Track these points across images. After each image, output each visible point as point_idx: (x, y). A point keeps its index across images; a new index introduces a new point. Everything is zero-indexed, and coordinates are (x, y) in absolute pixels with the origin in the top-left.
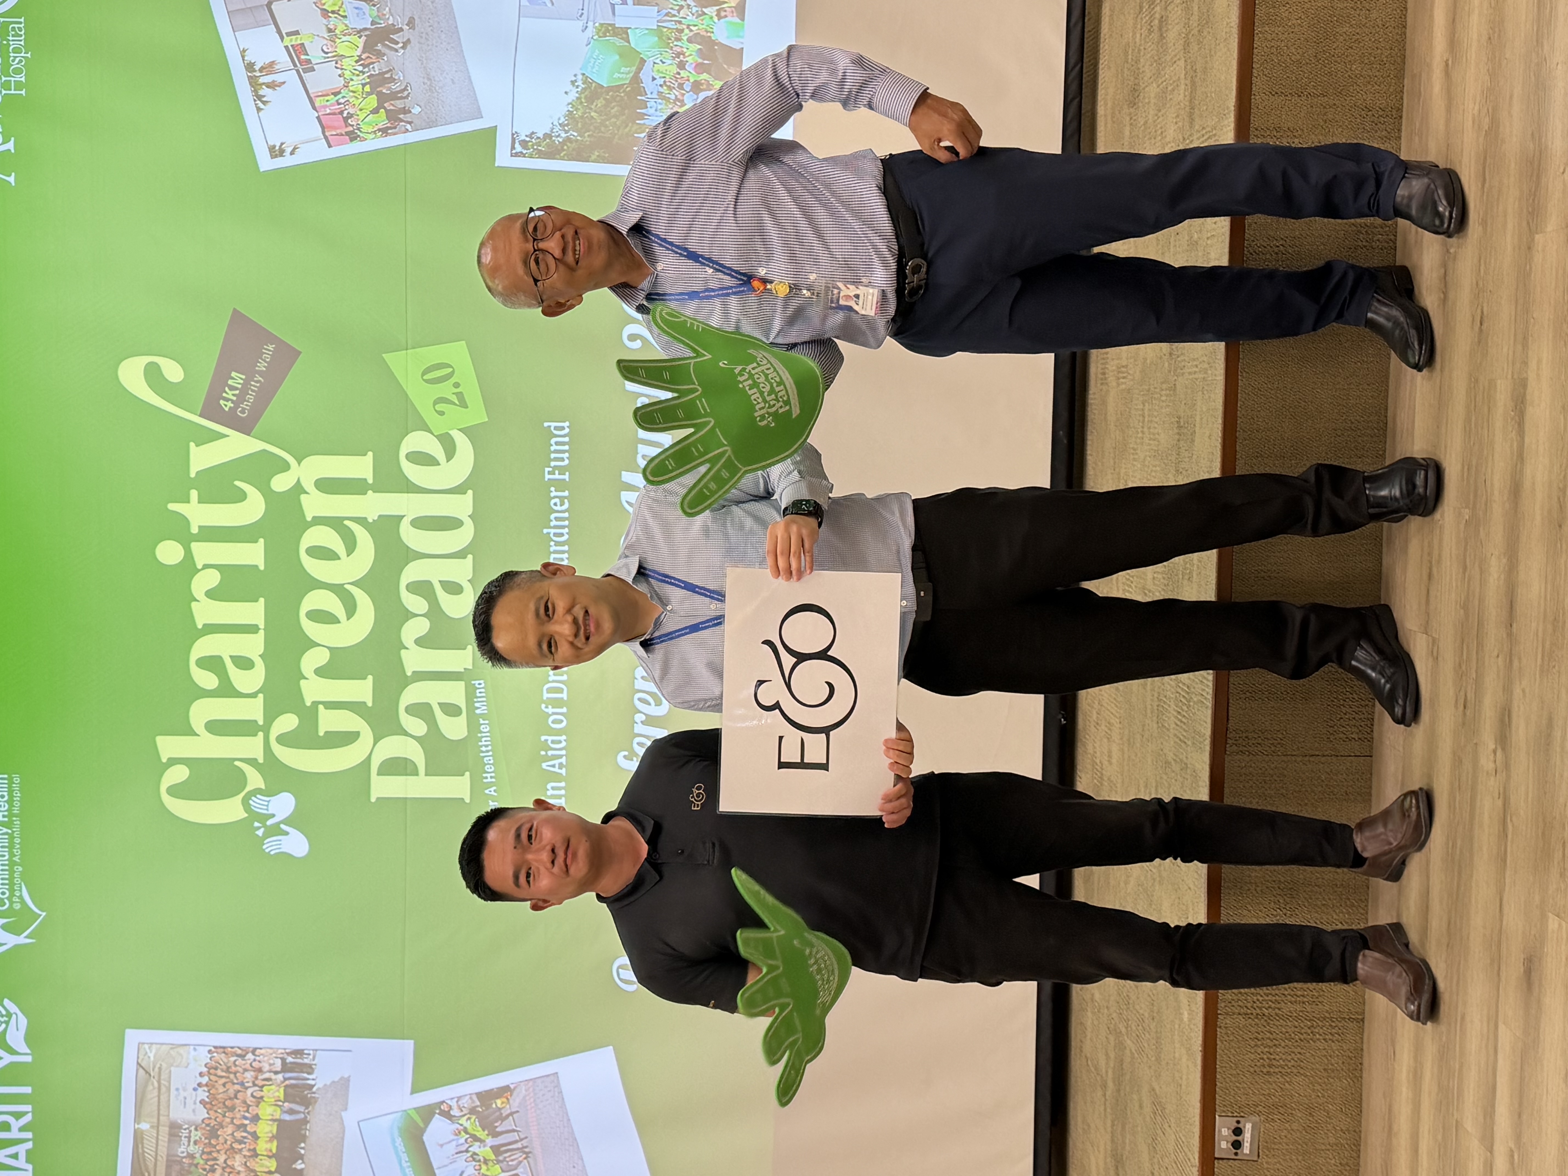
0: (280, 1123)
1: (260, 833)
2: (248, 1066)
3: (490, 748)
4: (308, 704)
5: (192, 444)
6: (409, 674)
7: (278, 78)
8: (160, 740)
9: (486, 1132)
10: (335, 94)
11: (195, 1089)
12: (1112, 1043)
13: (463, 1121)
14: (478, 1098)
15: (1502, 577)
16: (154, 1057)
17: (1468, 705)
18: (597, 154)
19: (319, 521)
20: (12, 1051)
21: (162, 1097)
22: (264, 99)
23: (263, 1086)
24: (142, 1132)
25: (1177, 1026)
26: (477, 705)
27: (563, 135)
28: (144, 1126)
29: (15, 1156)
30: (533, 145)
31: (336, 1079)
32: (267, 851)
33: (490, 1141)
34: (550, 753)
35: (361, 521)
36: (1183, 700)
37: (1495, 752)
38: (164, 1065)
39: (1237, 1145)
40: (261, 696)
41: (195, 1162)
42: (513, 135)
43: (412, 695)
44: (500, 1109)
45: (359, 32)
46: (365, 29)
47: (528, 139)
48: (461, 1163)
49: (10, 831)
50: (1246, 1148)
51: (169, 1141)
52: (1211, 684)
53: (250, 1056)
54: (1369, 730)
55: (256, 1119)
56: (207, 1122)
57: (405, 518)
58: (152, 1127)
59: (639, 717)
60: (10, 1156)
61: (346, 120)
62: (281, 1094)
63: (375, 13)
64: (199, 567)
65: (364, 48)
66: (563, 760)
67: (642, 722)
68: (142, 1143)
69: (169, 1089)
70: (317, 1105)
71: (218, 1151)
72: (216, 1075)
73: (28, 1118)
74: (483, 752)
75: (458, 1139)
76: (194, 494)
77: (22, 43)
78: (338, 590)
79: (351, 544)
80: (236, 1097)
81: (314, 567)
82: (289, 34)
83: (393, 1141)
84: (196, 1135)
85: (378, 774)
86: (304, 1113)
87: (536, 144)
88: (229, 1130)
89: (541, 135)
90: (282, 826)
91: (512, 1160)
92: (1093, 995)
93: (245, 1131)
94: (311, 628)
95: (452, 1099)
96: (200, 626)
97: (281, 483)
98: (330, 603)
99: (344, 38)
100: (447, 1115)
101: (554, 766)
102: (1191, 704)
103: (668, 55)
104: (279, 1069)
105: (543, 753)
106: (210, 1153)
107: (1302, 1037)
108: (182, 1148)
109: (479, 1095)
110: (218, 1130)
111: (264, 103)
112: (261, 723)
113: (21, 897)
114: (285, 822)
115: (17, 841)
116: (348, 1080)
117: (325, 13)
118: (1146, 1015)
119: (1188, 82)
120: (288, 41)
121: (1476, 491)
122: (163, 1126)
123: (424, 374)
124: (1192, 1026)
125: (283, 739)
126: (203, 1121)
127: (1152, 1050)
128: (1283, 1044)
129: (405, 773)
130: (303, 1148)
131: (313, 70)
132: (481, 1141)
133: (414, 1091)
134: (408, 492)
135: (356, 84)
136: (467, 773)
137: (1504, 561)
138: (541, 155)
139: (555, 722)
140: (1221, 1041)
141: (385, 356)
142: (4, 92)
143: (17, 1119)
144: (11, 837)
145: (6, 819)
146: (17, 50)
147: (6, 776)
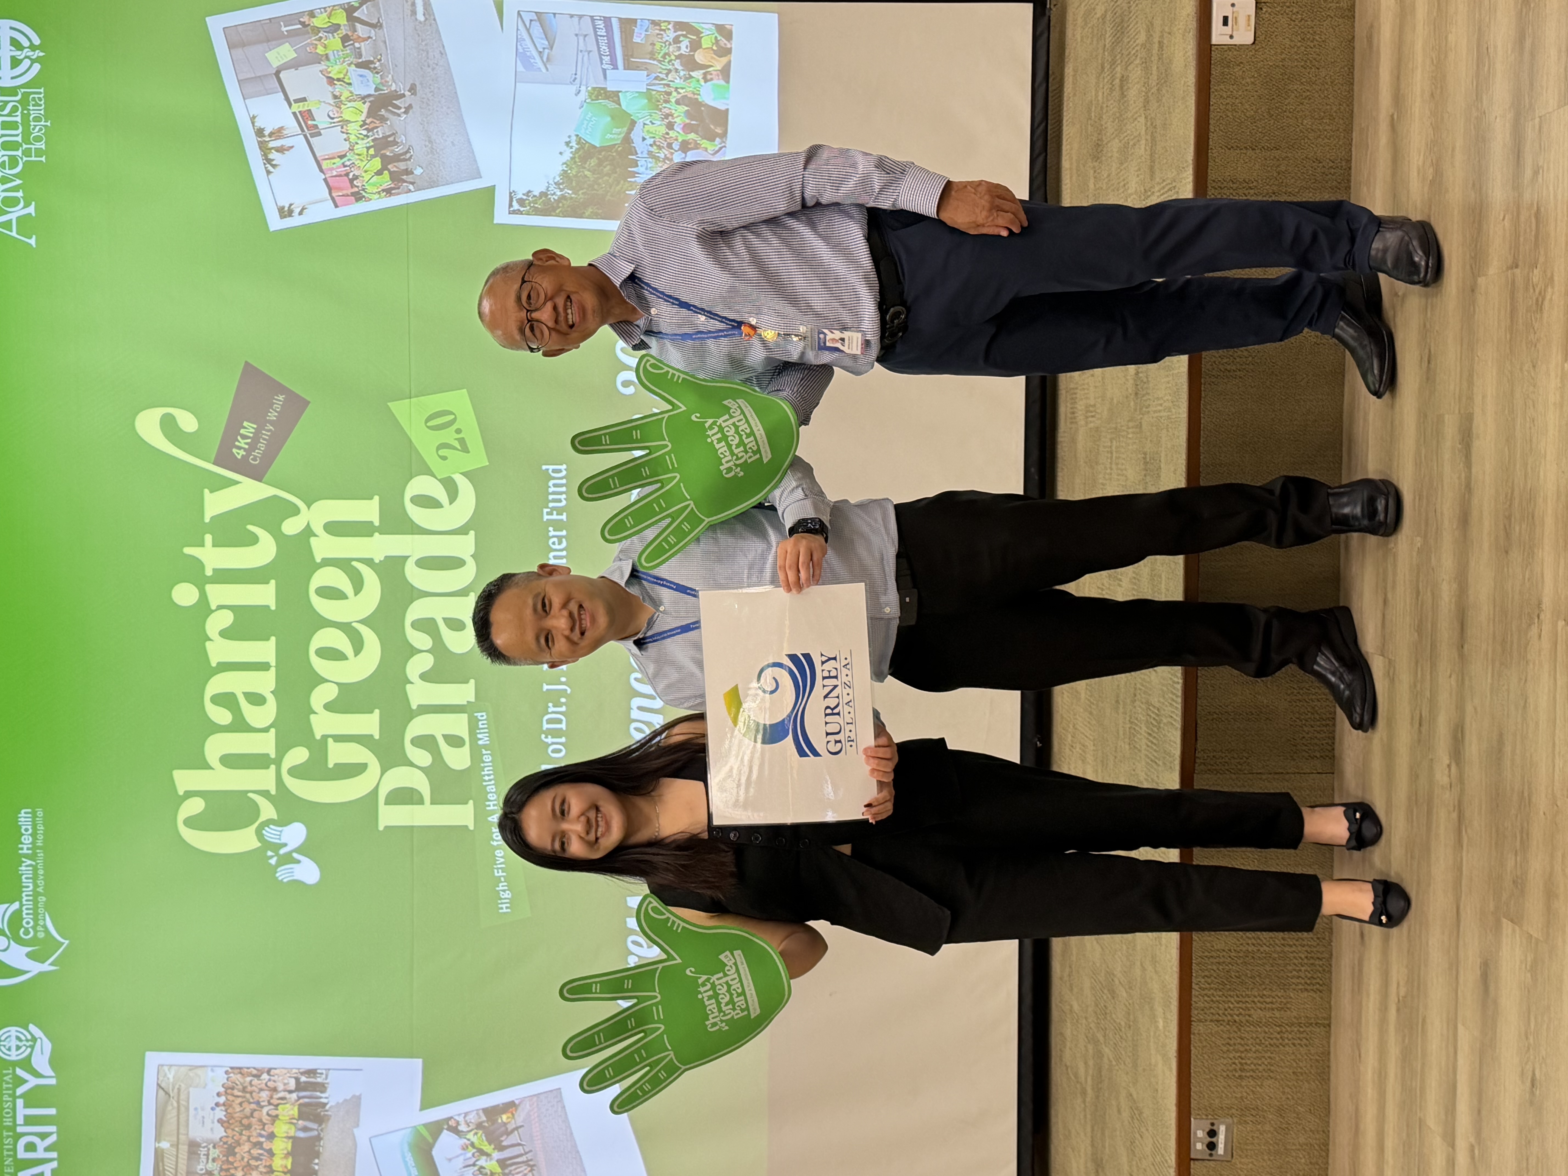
0: (295, 1140)
1: (273, 861)
2: (263, 1086)
3: (492, 777)
4: (318, 737)
5: (206, 491)
6: (414, 707)
7: (287, 142)
8: (178, 774)
9: (493, 1146)
10: (342, 157)
11: (213, 1109)
12: (1091, 1051)
13: (470, 1136)
14: (485, 1114)
15: (1453, 600)
16: (174, 1078)
17: (1423, 722)
18: (590, 210)
19: (328, 562)
20: (38, 1075)
21: (181, 1117)
22: (274, 163)
23: (278, 1105)
24: (163, 1150)
25: (1152, 1034)
26: (479, 736)
27: (559, 193)
28: (165, 1145)
30: (530, 203)
31: (348, 1098)
32: (280, 878)
33: (496, 1155)
35: (369, 562)
36: (1153, 721)
37: (1449, 767)
38: (183, 1086)
39: (1212, 1146)
40: (273, 730)
42: (510, 193)
43: (417, 727)
44: (505, 1124)
45: (363, 98)
46: (369, 96)
47: (525, 197)
49: (34, 863)
50: (1221, 1149)
51: (189, 1159)
52: (1179, 706)
53: (265, 1076)
54: (1329, 748)
55: (271, 1136)
56: (225, 1140)
57: (410, 559)
58: (172, 1146)
61: (351, 181)
62: (295, 1112)
63: (378, 80)
64: (213, 608)
65: (368, 113)
68: (163, 1162)
69: (187, 1109)
70: (330, 1123)
71: (236, 1168)
72: (233, 1095)
73: (54, 1138)
74: (485, 781)
75: (465, 1154)
76: (208, 538)
77: (42, 112)
78: (346, 628)
79: (358, 584)
80: (252, 1115)
81: (324, 607)
82: (296, 101)
83: (404, 1157)
84: (214, 1153)
85: (385, 804)
86: (317, 1130)
87: (533, 202)
88: (246, 1147)
89: (537, 193)
90: (295, 855)
91: (518, 1173)
92: (1071, 1006)
93: (262, 1148)
94: (320, 665)
95: (459, 1115)
96: (214, 664)
97: (291, 527)
98: (338, 640)
99: (349, 104)
100: (455, 1130)
102: (1162, 725)
103: (657, 116)
104: (293, 1088)
106: (227, 1170)
107: (1272, 1042)
108: (201, 1166)
109: (485, 1110)
110: (235, 1147)
111: (274, 166)
112: (273, 756)
113: (45, 926)
114: (296, 850)
115: (41, 872)
116: (359, 1098)
117: (331, 81)
118: (1123, 1024)
119: (1149, 137)
120: (296, 107)
121: (1426, 521)
122: (183, 1144)
123: (427, 422)
124: (1167, 1033)
125: (295, 772)
126: (220, 1139)
127: (1129, 1057)
128: (1254, 1049)
129: (411, 802)
130: (317, 1164)
131: (320, 134)
132: (488, 1155)
133: (423, 1108)
134: (412, 534)
135: (360, 147)
136: (471, 802)
137: (1455, 586)
138: (538, 212)
139: (554, 751)
140: (1195, 1047)
141: (389, 404)
142: (25, 159)
143: (43, 1139)
144: (35, 869)
145: (30, 852)
146: (37, 119)
147: (29, 810)
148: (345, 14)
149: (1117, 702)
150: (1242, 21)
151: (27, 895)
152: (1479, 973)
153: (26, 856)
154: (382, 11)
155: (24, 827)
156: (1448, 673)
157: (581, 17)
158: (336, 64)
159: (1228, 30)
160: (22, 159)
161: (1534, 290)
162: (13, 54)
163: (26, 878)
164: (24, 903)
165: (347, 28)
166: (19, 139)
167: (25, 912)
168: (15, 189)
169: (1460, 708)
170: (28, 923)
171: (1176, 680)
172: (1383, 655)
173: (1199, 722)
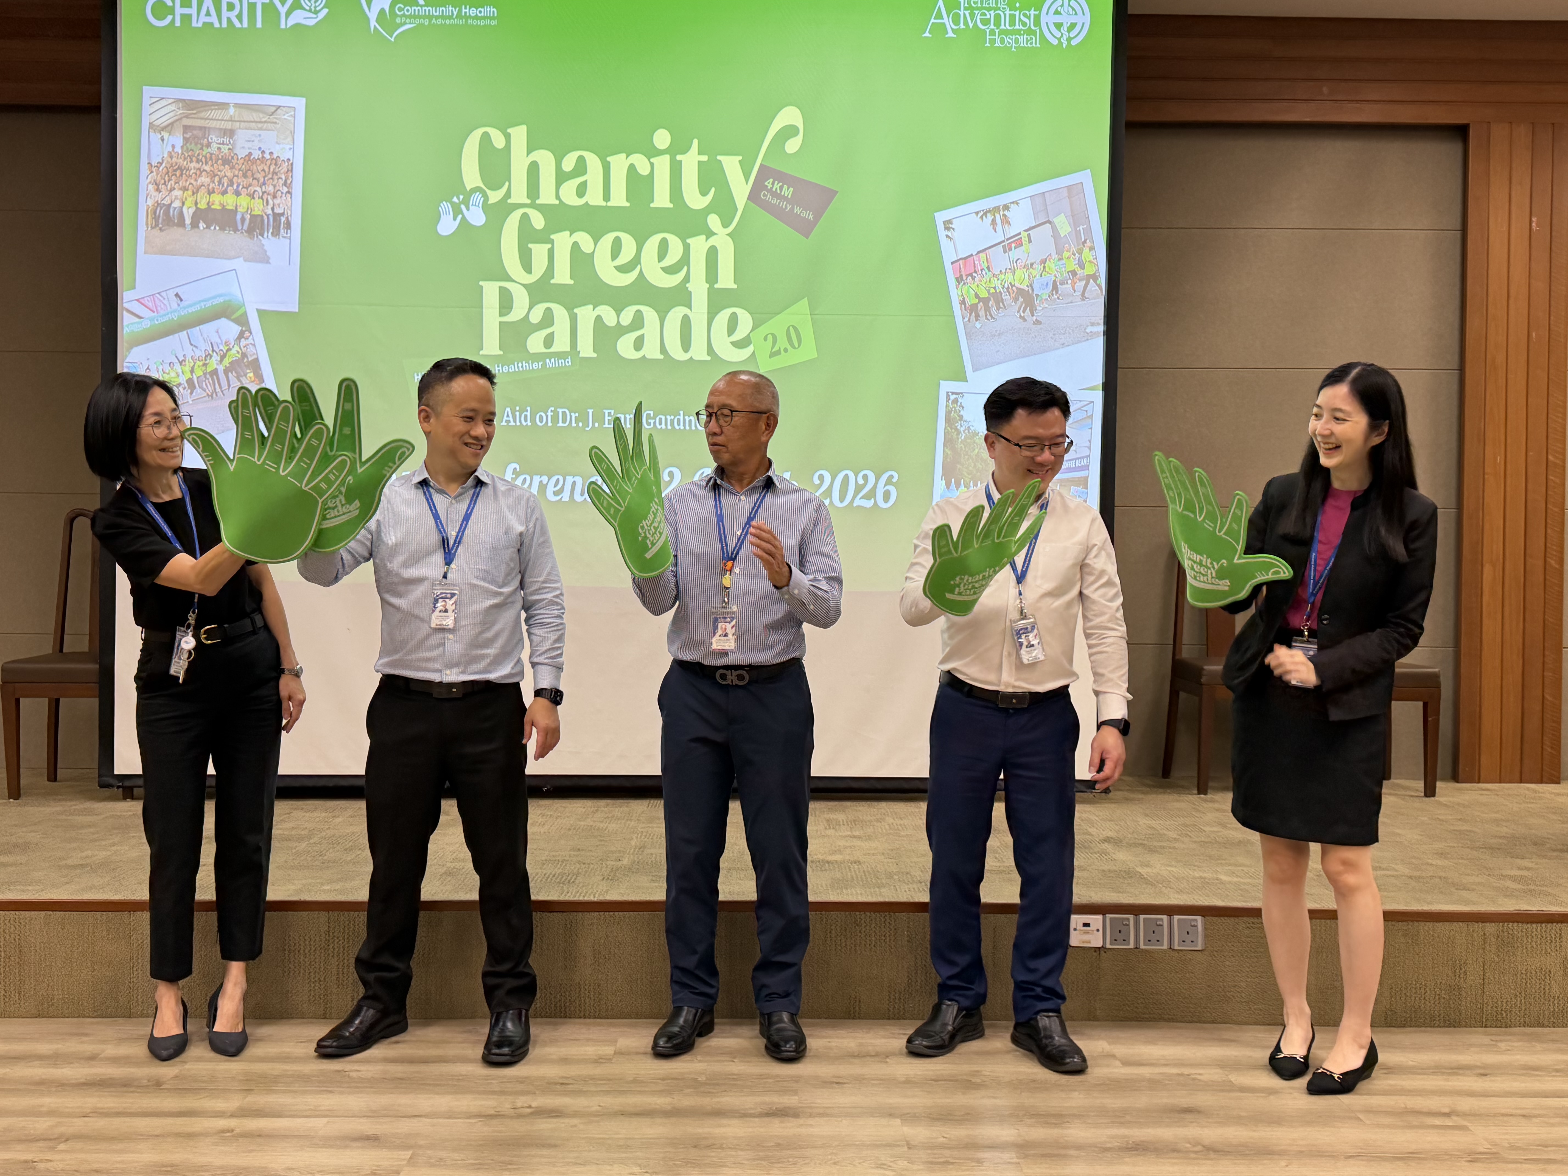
0: (235, 211)
1: (455, 199)
2: (277, 188)
3: (521, 369)
4: (552, 237)
5: (740, 158)
6: (576, 310)
7: (999, 227)
8: (524, 128)
9: (228, 365)
10: (988, 268)
11: (260, 148)
12: (303, 833)
13: (237, 348)
14: (255, 359)
15: (658, 1107)
16: (285, 119)
17: (564, 1086)
18: (949, 453)
19: (687, 248)
20: (288, 14)
21: (254, 124)
22: (984, 217)
23: (262, 198)
24: (227, 109)
25: (318, 881)
26: (553, 360)
27: (962, 429)
28: (232, 111)
29: (208, 14)
30: (954, 407)
31: (268, 254)
32: (442, 205)
33: (221, 368)
34: (518, 414)
35: (687, 279)
36: (564, 878)
37: (530, 1107)
38: (278, 126)
40: (557, 202)
41: (204, 148)
42: (962, 393)
43: (560, 313)
44: (245, 375)
45: (1031, 285)
46: (1033, 290)
47: (959, 404)
48: (204, 346)
49: (454, 16)
51: (220, 129)
52: (576, 899)
53: (285, 189)
54: (542, 1015)
56: (235, 157)
57: (689, 310)
58: (231, 116)
59: (545, 479)
60: (208, 11)
61: (971, 275)
62: (256, 212)
63: (1044, 297)
64: (652, 160)
65: (1020, 289)
66: (512, 423)
67: (541, 481)
68: (218, 109)
69: (261, 129)
70: (249, 239)
71: (212, 165)
72: (271, 164)
73: (238, 25)
74: (518, 364)
75: (222, 343)
76: (705, 158)
77: (1022, 45)
78: (636, 261)
79: (670, 270)
81: (652, 244)
82: (1029, 235)
83: (220, 296)
84: (225, 149)
85: (500, 287)
86: (242, 229)
87: (955, 410)
88: (229, 174)
89: (962, 413)
90: (460, 216)
91: (206, 385)
92: (338, 817)
93: (228, 186)
94: (609, 238)
95: (253, 340)
96: (608, 159)
97: (714, 221)
98: (627, 254)
100: (241, 336)
101: (508, 416)
102: (561, 885)
104: (276, 211)
105: (518, 408)
106: (211, 159)
107: (312, 974)
108: (214, 138)
109: (257, 360)
110: (229, 165)
111: (982, 217)
112: (538, 202)
113: (405, 23)
114: (464, 217)
115: (448, 22)
116: (268, 262)
118: (326, 858)
119: (1002, 868)
120: (1024, 235)
121: (718, 1084)
122: (232, 126)
123: (793, 326)
124: (318, 892)
125: (525, 218)
126: (236, 154)
127: (299, 863)
128: (306, 960)
129: (501, 307)
130: (215, 228)
131: (1005, 253)
132: (221, 361)
133: (259, 311)
134: (708, 313)
135: (996, 282)
136: (501, 353)
137: (669, 1108)
138: (948, 413)
139: (541, 418)
140: (308, 914)
141: (806, 299)
142: (988, 31)
143: (237, 16)
144: (450, 17)
145: (463, 14)
146: (1017, 41)
147: (496, 15)
148: (1092, 273)
149: (579, 850)
150: (1086, 937)
151: (429, 10)
152: (370, 1133)
153: (460, 11)
154: (1093, 301)
155: (482, 10)
156: (601, 1104)
157: (1089, 448)
158: (1056, 266)
159: (1080, 927)
160: (988, 28)
161: (891, 1162)
162: (1065, 24)
163: (443, 10)
164: (424, 8)
165: (1082, 275)
166: (1002, 27)
167: (417, 9)
168: (966, 23)
169: (576, 1114)
170: (408, 11)
171: (597, 896)
172: (615, 1054)
173: (565, 914)
